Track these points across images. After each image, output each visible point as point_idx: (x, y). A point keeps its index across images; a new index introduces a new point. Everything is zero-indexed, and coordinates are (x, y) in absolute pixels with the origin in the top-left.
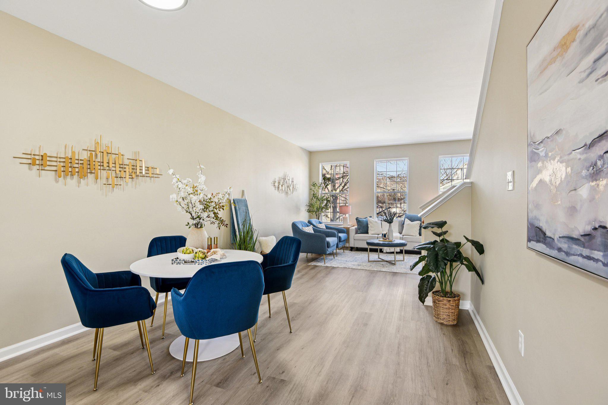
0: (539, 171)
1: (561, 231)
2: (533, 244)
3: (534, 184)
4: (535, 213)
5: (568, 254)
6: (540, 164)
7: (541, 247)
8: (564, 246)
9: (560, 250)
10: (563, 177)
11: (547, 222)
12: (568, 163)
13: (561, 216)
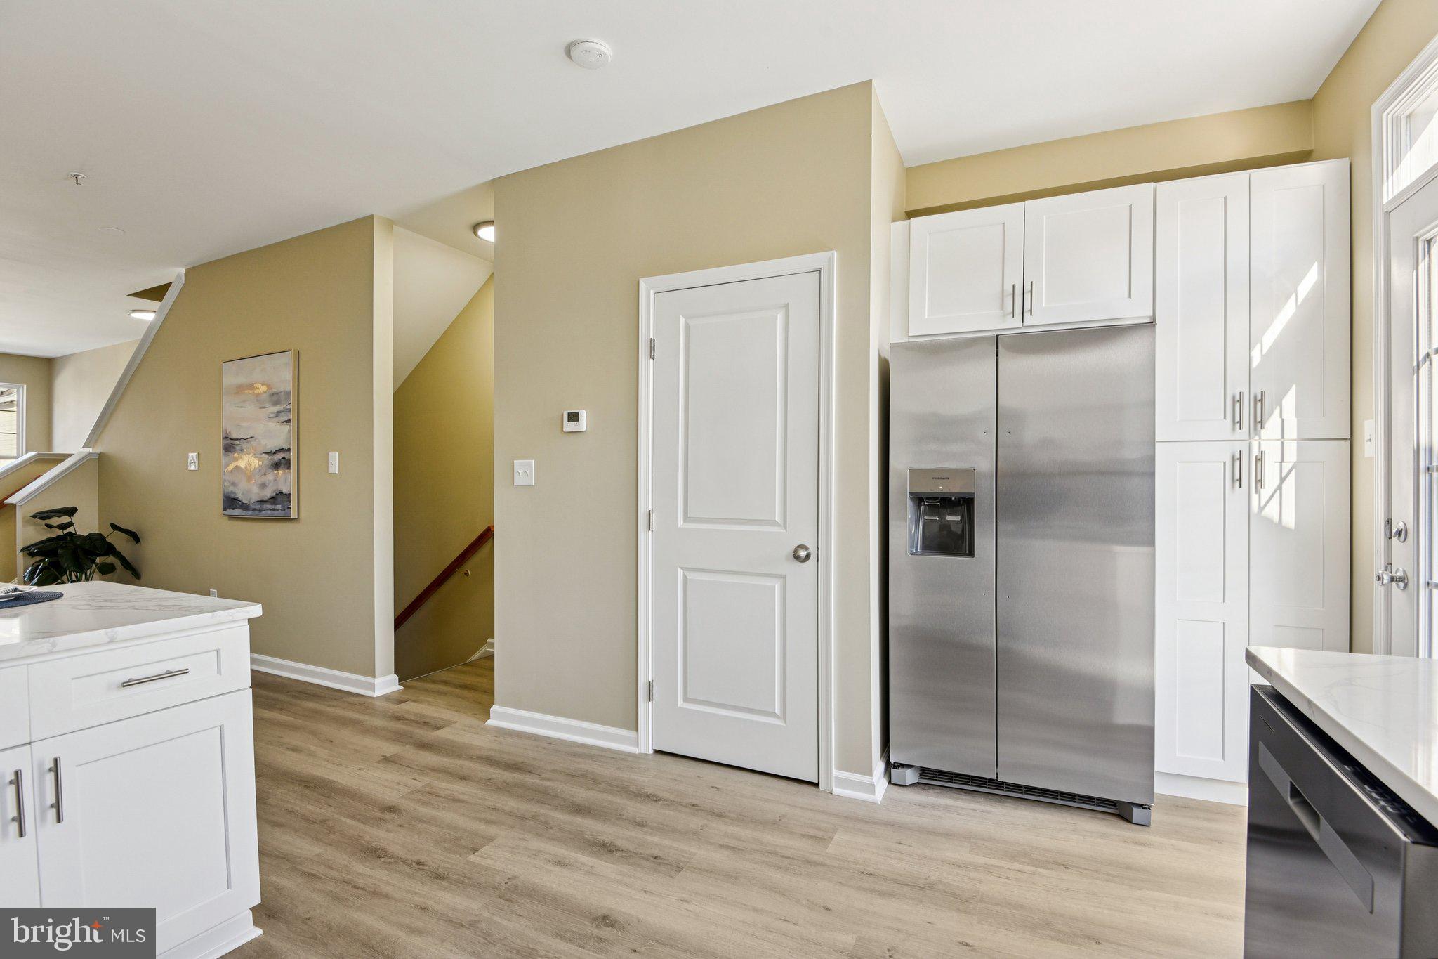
0: (236, 459)
1: (255, 498)
2: (230, 512)
3: (231, 467)
4: (231, 489)
5: (260, 511)
6: (236, 455)
7: (237, 512)
8: (258, 507)
9: (254, 510)
10: (256, 466)
11: (243, 494)
12: (260, 459)
13: (255, 490)
